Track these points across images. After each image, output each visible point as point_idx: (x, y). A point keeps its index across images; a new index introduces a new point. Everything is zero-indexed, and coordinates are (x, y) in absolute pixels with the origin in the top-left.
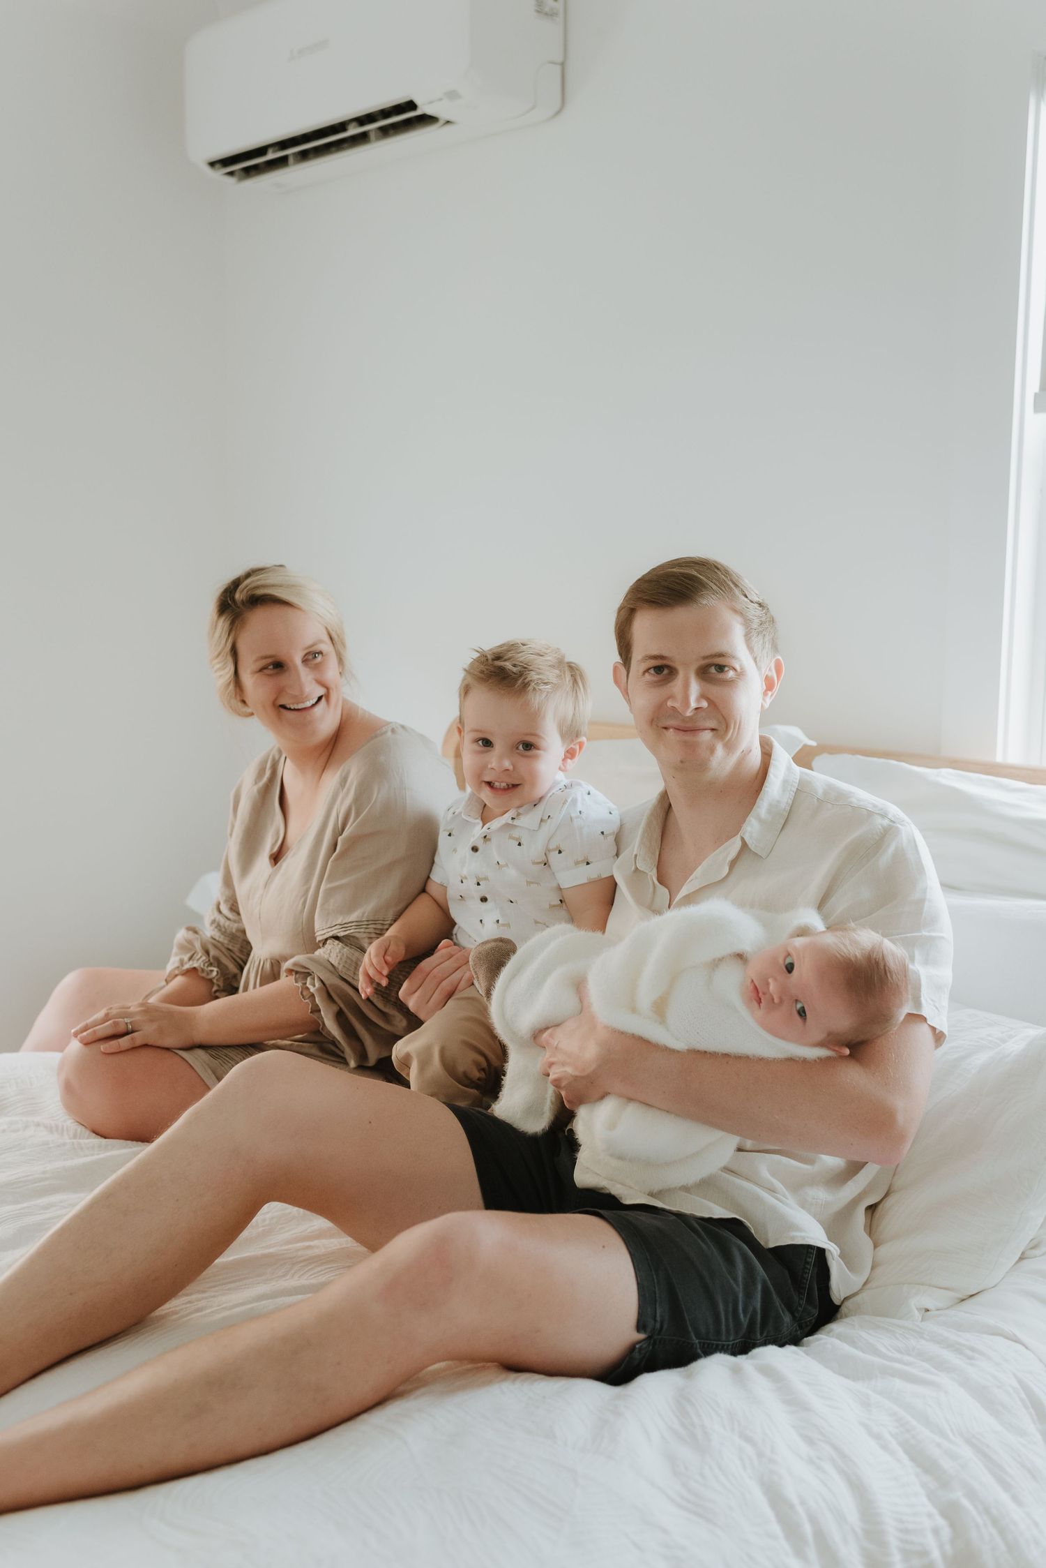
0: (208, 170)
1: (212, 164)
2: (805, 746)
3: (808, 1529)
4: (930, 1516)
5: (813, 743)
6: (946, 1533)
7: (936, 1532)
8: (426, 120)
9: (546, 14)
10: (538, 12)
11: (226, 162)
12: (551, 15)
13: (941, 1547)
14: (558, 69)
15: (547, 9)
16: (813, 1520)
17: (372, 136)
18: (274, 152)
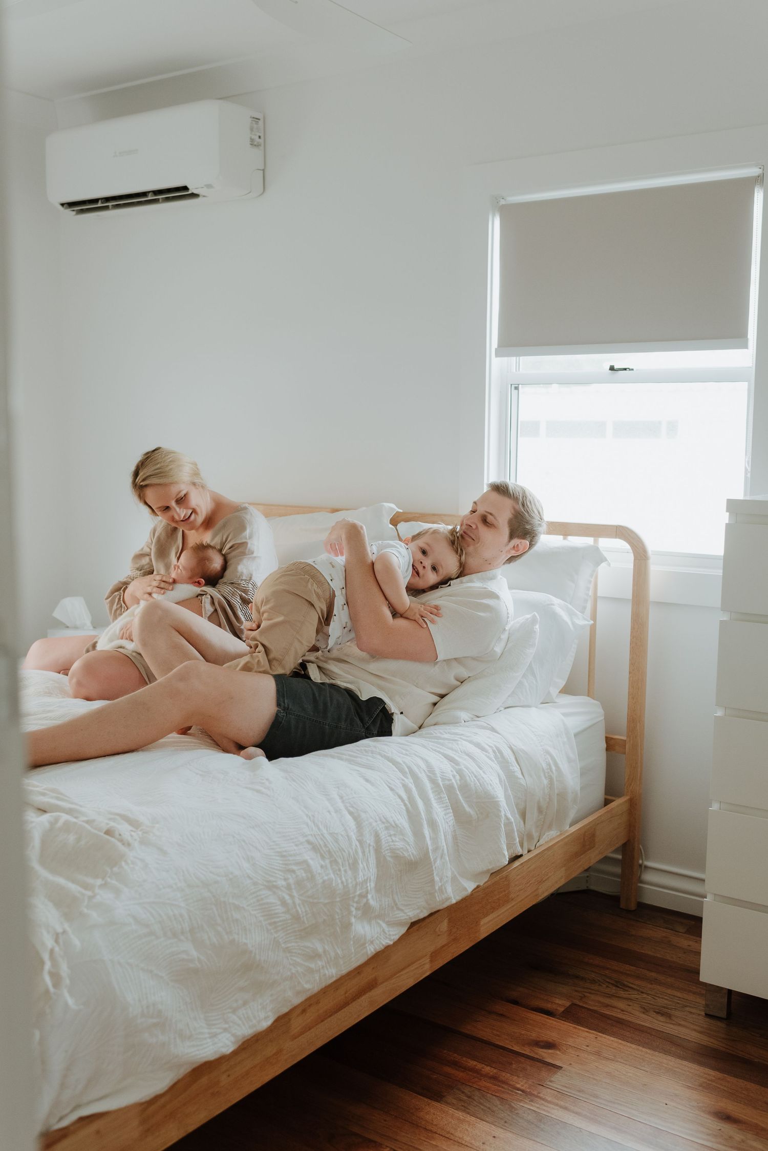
0: (60, 207)
1: (62, 205)
2: (398, 512)
3: (407, 770)
4: (452, 771)
5: (401, 511)
6: (458, 777)
7: (454, 776)
8: (194, 195)
9: (255, 145)
10: (251, 144)
11: (71, 205)
12: (258, 146)
13: (456, 781)
14: (262, 171)
15: (255, 143)
16: (409, 768)
17: (160, 200)
18: (102, 203)
